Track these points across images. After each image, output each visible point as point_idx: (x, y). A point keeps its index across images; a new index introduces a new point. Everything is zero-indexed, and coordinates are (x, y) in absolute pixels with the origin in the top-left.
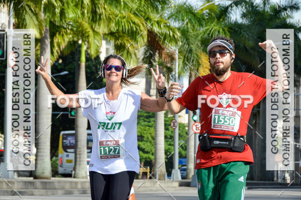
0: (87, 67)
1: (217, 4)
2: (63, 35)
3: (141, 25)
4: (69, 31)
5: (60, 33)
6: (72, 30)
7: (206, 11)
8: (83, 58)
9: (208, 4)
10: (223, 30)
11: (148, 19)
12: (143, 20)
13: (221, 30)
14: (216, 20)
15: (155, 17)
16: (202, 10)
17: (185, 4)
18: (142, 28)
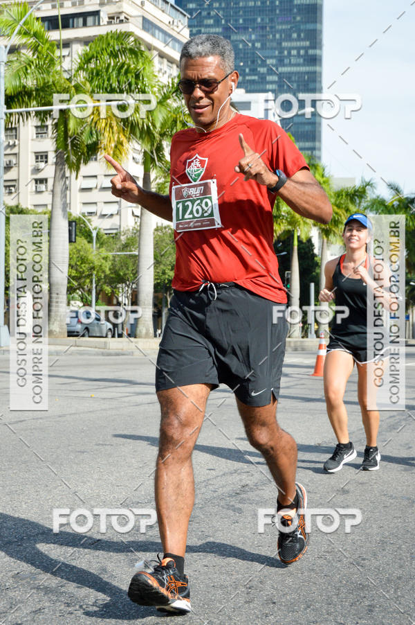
0: (299, 249)
1: (405, 196)
2: (279, 224)
3: (342, 215)
4: (284, 221)
5: (277, 223)
6: (286, 220)
7: (396, 203)
8: (296, 243)
9: (397, 197)
10: (411, 218)
11: (347, 210)
12: (344, 211)
13: (409, 218)
14: (404, 210)
15: (353, 208)
16: (392, 202)
17: (378, 197)
18: (343, 217)
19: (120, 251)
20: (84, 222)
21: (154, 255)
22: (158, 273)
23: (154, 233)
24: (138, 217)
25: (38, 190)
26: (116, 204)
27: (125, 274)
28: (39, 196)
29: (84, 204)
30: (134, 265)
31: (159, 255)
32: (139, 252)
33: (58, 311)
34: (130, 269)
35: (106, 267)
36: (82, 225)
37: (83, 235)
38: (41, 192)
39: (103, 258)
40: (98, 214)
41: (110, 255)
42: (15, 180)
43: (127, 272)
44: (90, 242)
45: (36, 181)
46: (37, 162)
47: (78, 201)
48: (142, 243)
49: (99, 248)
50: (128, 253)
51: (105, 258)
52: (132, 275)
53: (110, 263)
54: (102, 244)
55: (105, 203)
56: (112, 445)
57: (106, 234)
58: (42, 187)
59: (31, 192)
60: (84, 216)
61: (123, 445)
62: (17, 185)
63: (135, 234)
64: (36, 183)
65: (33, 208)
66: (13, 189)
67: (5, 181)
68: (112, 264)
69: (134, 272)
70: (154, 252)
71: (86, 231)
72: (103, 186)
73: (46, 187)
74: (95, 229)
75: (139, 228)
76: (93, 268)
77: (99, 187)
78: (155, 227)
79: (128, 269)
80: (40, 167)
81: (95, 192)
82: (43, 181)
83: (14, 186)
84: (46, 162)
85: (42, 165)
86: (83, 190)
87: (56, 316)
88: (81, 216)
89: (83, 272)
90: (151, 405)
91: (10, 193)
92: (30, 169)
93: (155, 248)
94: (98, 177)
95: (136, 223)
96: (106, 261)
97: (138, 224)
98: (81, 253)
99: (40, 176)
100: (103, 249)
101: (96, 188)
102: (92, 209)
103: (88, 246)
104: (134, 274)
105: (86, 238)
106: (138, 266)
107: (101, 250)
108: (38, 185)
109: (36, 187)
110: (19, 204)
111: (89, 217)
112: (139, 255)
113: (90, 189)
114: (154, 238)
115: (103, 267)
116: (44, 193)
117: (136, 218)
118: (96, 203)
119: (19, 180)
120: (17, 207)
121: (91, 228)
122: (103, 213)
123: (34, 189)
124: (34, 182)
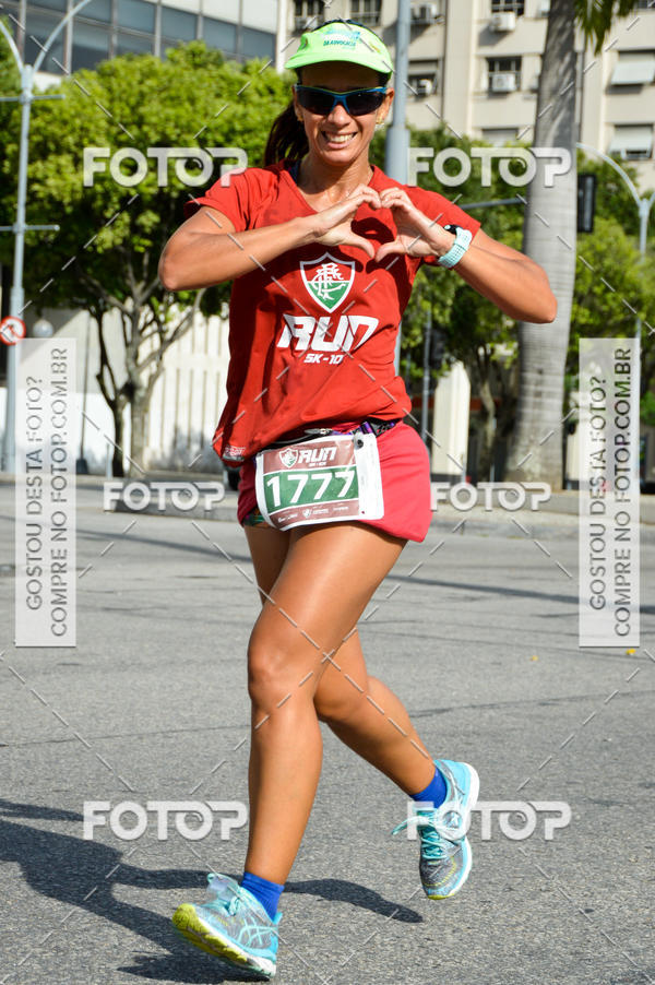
20: (617, 176)
25: (496, 87)
28: (496, 104)
29: (619, 127)
33: (537, 419)
36: (612, 186)
37: (613, 212)
38: (503, 94)
42: (434, 62)
44: (632, 230)
45: (493, 63)
46: (495, 11)
47: (603, 119)
58: (508, 80)
59: (477, 94)
60: (619, 161)
62: (439, 72)
64: (491, 69)
65: (479, 136)
66: (428, 85)
67: (413, 63)
71: (621, 202)
73: (518, 81)
74: (647, 196)
76: (638, 304)
80: (503, 26)
81: (650, 94)
82: (509, 63)
83: (431, 77)
84: (521, 12)
85: (509, 20)
86: (617, 89)
87: (536, 431)
88: (611, 161)
89: (611, 314)
91: (421, 95)
92: (476, 29)
98: (608, 262)
99: (503, 49)
101: (654, 83)
102: (639, 141)
103: (626, 243)
105: (622, 221)
108: (497, 75)
109: (491, 80)
110: (443, 125)
111: (632, 165)
113: (634, 88)
116: (510, 97)
118: (650, 126)
119: (444, 59)
120: (439, 133)
121: (636, 193)
123: (484, 84)
124: (485, 66)
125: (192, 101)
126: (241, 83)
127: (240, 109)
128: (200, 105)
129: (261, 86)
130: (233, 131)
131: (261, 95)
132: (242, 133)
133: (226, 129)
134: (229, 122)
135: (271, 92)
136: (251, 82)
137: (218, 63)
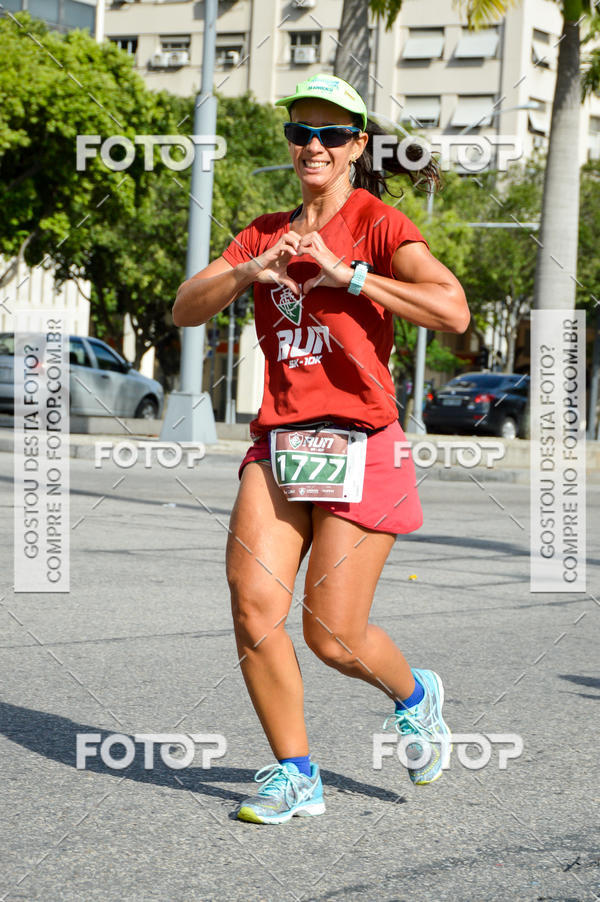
19: (492, 219)
21: (580, 232)
22: (587, 277)
23: (581, 176)
24: (542, 134)
25: (298, 60)
26: (488, 101)
27: (503, 279)
28: (297, 74)
29: (409, 97)
30: (526, 255)
31: (590, 232)
32: (542, 222)
34: (517, 265)
35: (456, 258)
38: (304, 65)
39: (451, 236)
40: (443, 124)
41: (469, 227)
42: (241, 34)
43: (508, 273)
44: (422, 193)
45: (295, 37)
47: (395, 91)
48: (551, 199)
49: (441, 210)
50: (514, 225)
51: (456, 237)
52: (520, 281)
53: (467, 248)
54: (449, 201)
55: (462, 96)
56: (458, 702)
57: (461, 175)
58: (308, 53)
59: (280, 65)
60: (408, 128)
61: (487, 703)
62: (245, 45)
63: (533, 177)
64: (294, 42)
66: (235, 56)
67: (220, 35)
68: (472, 252)
69: (527, 272)
70: (581, 224)
72: (460, 53)
73: (318, 54)
75: (543, 163)
77: (447, 56)
78: (583, 160)
79: (510, 265)
80: (303, 4)
81: (438, 68)
82: (310, 38)
83: (238, 49)
86: (409, 63)
90: (557, 608)
91: (229, 65)
92: (279, 6)
93: (581, 215)
94: (447, 31)
95: (536, 149)
96: (458, 243)
97: (543, 151)
99: (304, 24)
100: (452, 213)
101: (441, 58)
102: (428, 110)
103: (415, 204)
104: (526, 279)
106: (537, 259)
107: (446, 215)
108: (299, 48)
109: (293, 52)
110: (249, 93)
111: (422, 132)
112: (540, 233)
113: (423, 62)
114: (582, 188)
115: (451, 259)
116: (311, 70)
117: (538, 138)
118: (438, 97)
119: (250, 32)
120: (245, 100)
122: (456, 122)
123: (287, 56)
124: (288, 39)
125: (18, 67)
126: (63, 51)
127: (62, 75)
128: (24, 71)
129: (81, 54)
130: (55, 95)
131: (81, 63)
132: (64, 98)
133: (48, 94)
134: (52, 87)
135: (91, 60)
136: (73, 51)
137: (41, 32)
